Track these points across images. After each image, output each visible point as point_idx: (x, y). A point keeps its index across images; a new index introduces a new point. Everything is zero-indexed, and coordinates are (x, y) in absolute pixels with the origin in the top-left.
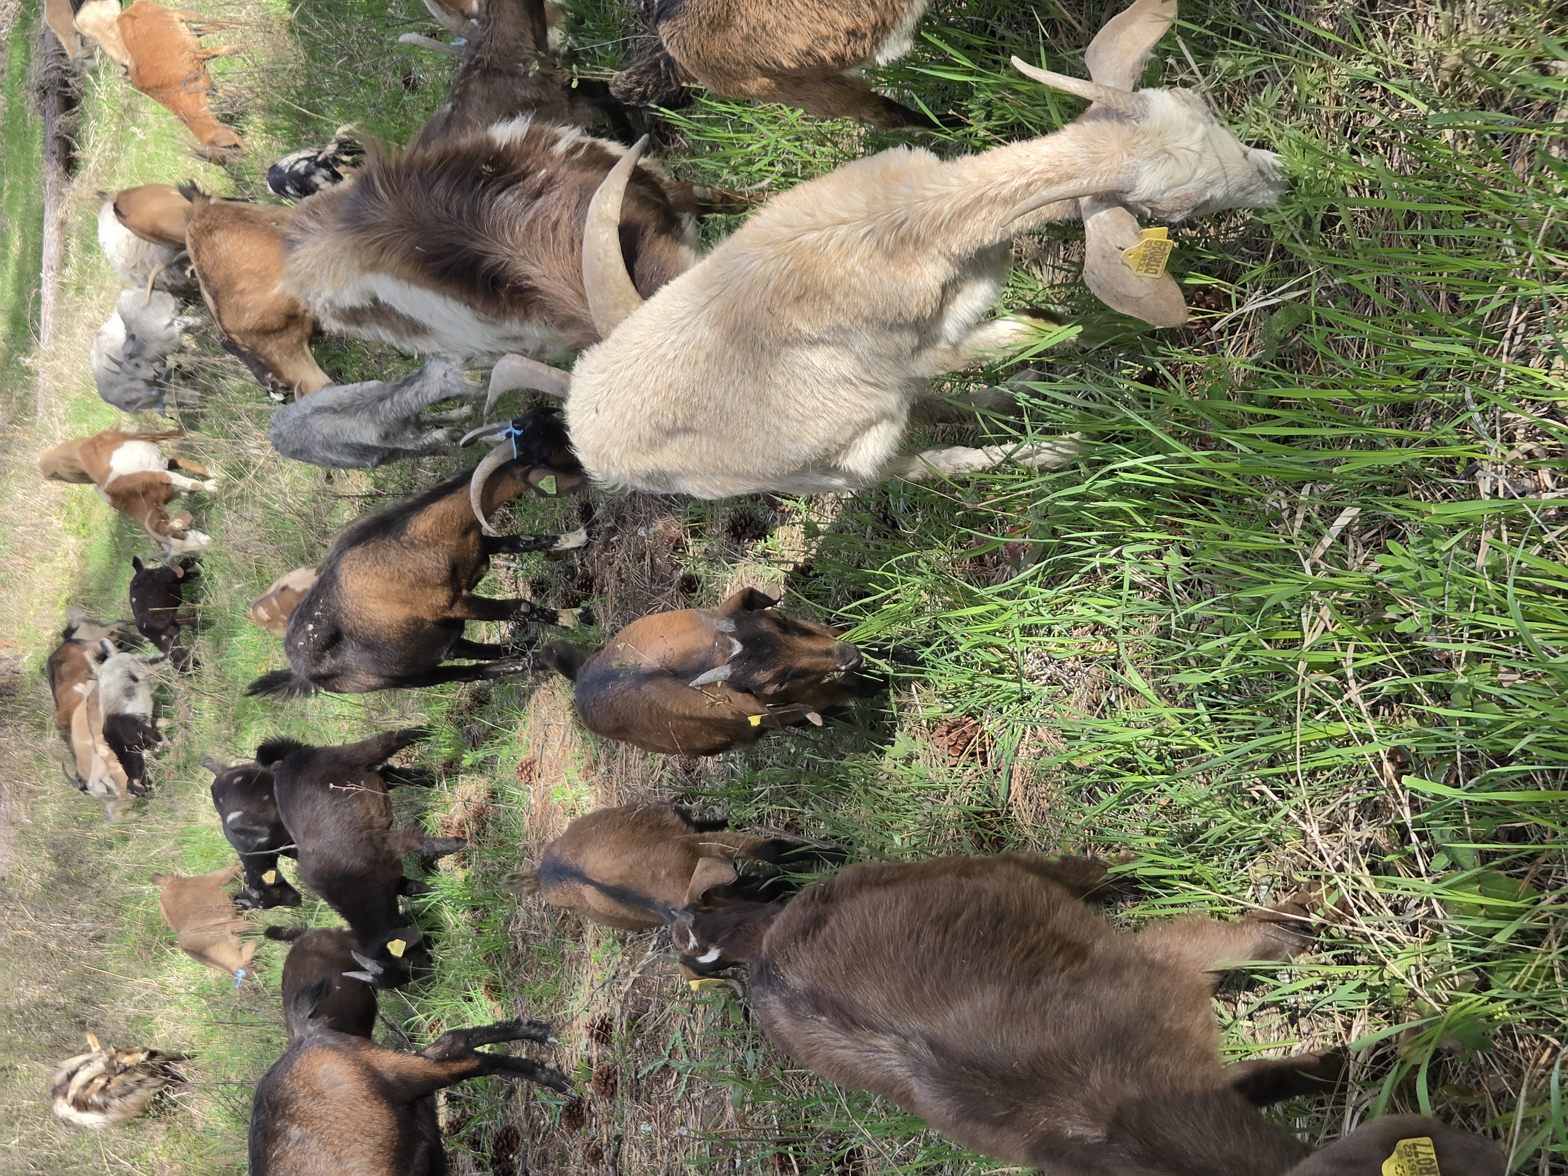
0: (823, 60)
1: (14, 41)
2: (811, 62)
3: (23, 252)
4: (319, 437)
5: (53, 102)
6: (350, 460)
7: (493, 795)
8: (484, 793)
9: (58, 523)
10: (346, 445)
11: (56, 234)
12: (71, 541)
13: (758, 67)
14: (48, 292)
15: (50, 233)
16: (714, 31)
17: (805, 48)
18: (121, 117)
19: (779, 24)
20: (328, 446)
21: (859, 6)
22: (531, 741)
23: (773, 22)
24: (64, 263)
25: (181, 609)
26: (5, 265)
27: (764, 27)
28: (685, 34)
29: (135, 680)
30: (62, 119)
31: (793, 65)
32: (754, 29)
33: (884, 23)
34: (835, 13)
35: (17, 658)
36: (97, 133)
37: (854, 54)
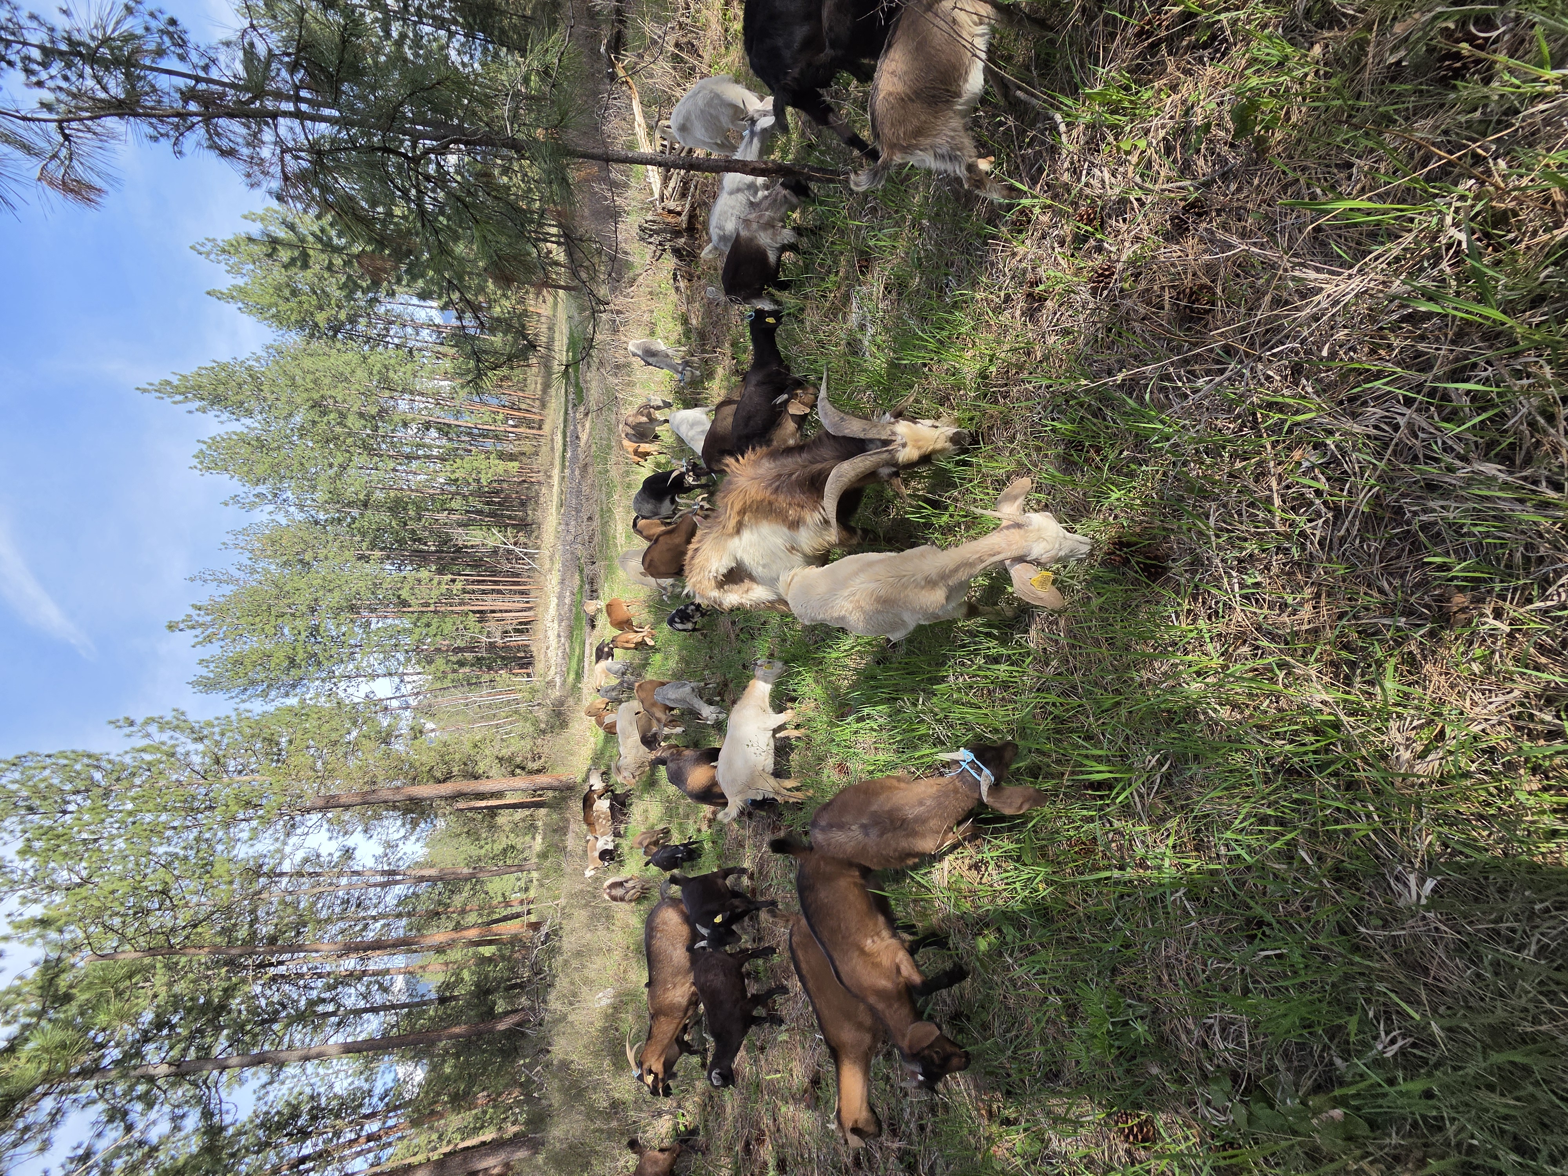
3: (579, 655)
26: (574, 659)
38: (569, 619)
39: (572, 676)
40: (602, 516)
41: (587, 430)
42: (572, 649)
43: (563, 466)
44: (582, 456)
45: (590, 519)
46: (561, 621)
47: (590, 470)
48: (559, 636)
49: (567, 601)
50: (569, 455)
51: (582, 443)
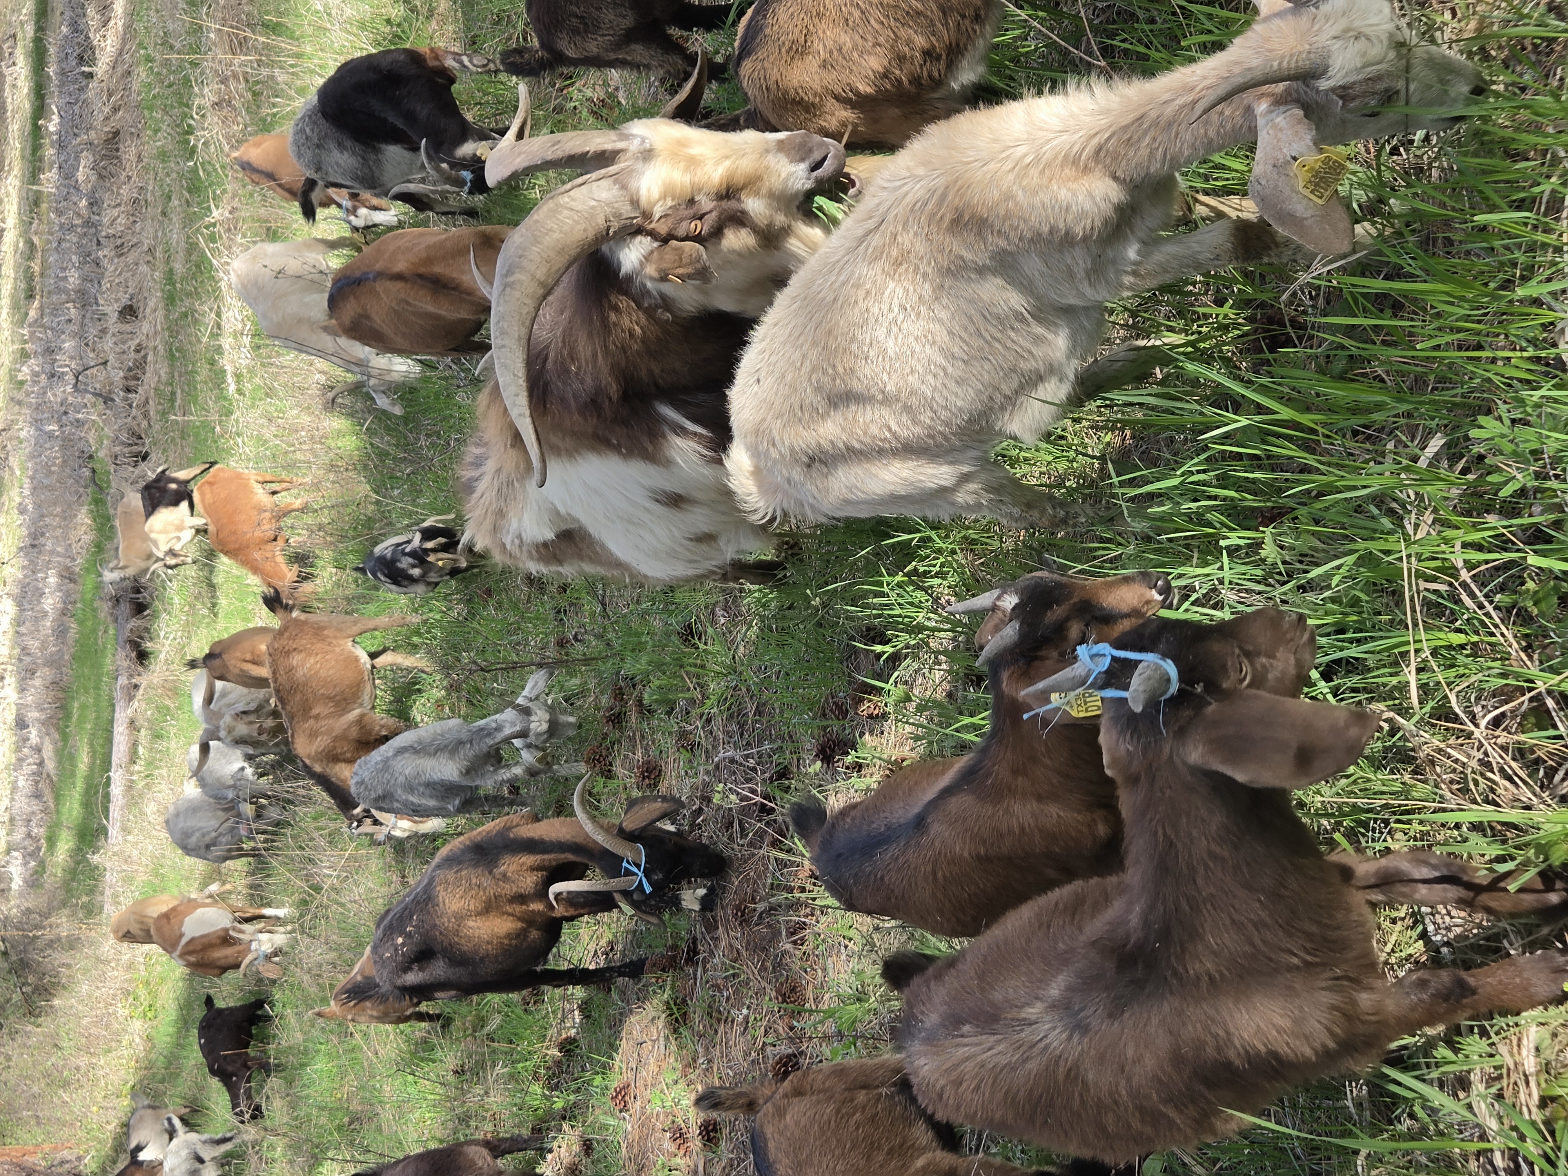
0: (899, 81)
1: (87, 570)
2: (888, 87)
3: (92, 767)
4: (401, 779)
5: (125, 608)
6: (432, 803)
7: (587, 1146)
8: (576, 1148)
9: (122, 1011)
10: (429, 785)
11: (126, 732)
12: (137, 1025)
13: (837, 98)
14: (116, 790)
15: (120, 732)
16: (792, 58)
17: (881, 70)
18: (192, 606)
19: (855, 47)
20: (410, 788)
21: (934, 25)
22: (624, 1066)
23: (849, 45)
24: (133, 757)
25: (251, 1052)
26: (74, 783)
27: (840, 50)
28: (766, 64)
29: (201, 1161)
30: (134, 623)
31: (869, 90)
32: (831, 52)
33: (958, 45)
34: (911, 32)
35: (79, 1159)
36: (168, 626)
37: (930, 76)
38: (53, 662)
39: (65, 845)
40: (170, 300)
41: (118, 23)
42: (66, 757)
43: (34, 172)
44: (100, 109)
45: (129, 312)
46: (27, 673)
47: (129, 151)
48: (21, 724)
49: (50, 603)
50: (53, 125)
51: (102, 66)
